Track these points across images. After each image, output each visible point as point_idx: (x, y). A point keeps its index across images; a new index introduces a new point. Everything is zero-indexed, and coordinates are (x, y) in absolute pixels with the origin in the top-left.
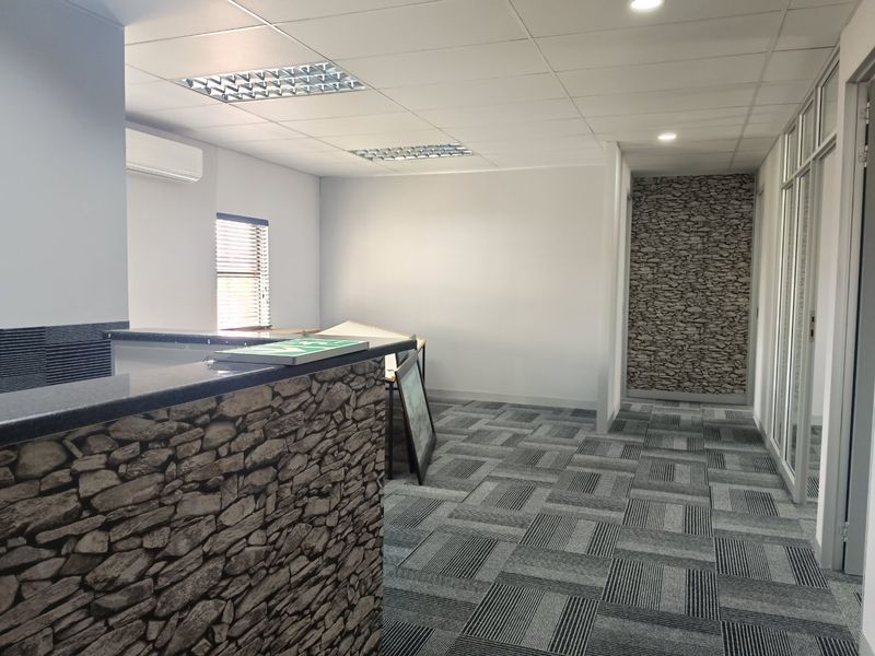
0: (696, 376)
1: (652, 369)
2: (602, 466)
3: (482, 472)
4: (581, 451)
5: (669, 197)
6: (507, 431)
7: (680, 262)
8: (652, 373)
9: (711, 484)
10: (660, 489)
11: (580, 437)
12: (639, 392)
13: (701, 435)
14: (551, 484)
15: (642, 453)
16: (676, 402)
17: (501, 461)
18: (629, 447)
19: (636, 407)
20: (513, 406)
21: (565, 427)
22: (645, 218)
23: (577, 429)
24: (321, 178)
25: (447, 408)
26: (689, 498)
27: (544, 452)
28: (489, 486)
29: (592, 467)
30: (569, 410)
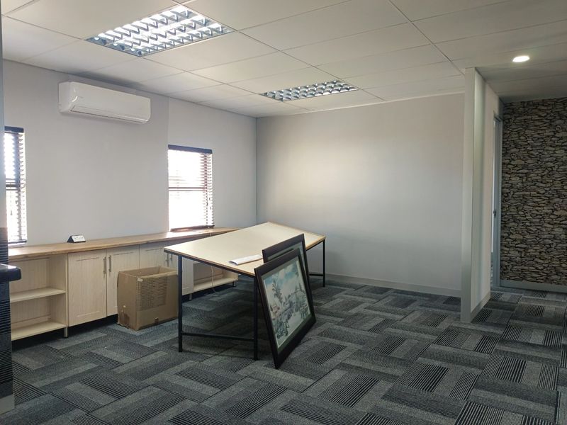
0: (562, 271)
1: (522, 263)
2: (452, 359)
3: (339, 358)
4: (438, 342)
5: (536, 117)
6: (380, 316)
7: (547, 172)
8: (523, 267)
9: (560, 388)
10: (503, 391)
11: (444, 325)
12: (512, 283)
13: (560, 328)
14: (395, 377)
15: (497, 346)
16: (544, 293)
17: (360, 347)
18: (487, 338)
19: (506, 297)
20: (397, 291)
21: (434, 314)
22: (514, 136)
23: (443, 317)
24: (257, 118)
25: (342, 291)
26: (532, 405)
27: (403, 340)
28: (337, 375)
29: (443, 360)
30: (443, 297)
